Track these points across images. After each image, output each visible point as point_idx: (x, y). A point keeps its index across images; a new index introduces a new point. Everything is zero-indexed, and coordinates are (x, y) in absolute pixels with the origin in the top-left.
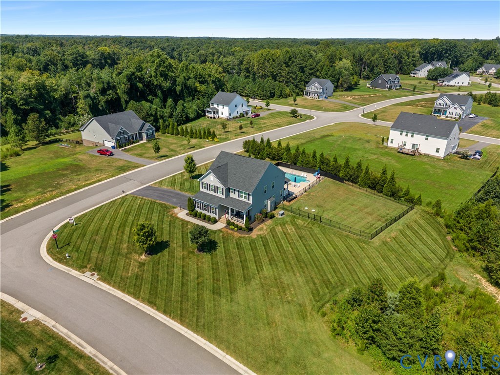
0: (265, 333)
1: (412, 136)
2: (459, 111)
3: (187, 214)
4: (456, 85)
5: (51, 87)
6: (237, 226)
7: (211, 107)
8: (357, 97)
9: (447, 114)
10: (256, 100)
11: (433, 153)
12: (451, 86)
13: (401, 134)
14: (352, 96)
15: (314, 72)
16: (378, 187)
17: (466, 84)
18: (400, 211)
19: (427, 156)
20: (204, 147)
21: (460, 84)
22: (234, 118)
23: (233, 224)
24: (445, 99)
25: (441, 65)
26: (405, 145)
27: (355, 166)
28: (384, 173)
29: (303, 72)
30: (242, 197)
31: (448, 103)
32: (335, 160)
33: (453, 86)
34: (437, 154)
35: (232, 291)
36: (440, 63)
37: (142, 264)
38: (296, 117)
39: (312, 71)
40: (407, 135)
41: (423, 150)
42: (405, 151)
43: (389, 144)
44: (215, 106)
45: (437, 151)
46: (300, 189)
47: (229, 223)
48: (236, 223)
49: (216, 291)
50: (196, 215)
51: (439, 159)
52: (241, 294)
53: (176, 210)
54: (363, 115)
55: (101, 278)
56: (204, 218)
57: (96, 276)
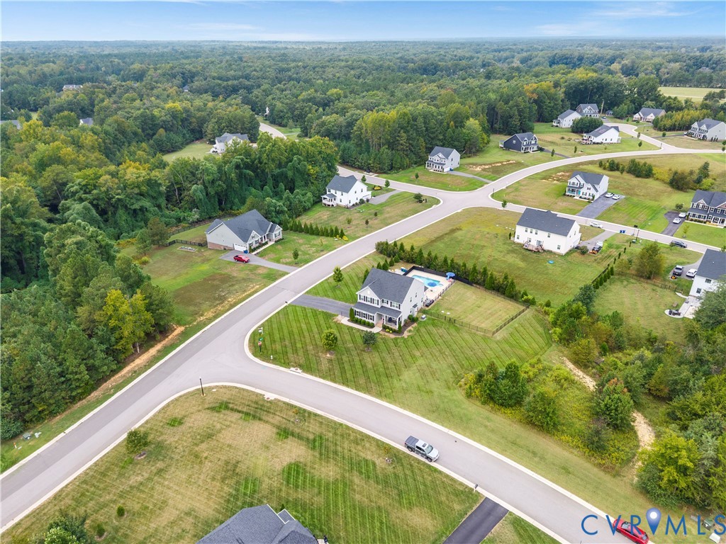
1: (536, 234)
2: (593, 192)
3: (348, 320)
4: (604, 141)
5: (156, 181)
6: (391, 329)
7: (328, 193)
8: (487, 167)
9: (581, 195)
10: (371, 174)
11: (555, 250)
12: (598, 143)
13: (526, 231)
14: (481, 165)
15: (437, 136)
16: (501, 290)
17: (615, 141)
18: (517, 311)
19: (550, 252)
20: (335, 248)
21: (608, 141)
22: (353, 205)
23: (388, 328)
24: (578, 177)
25: (589, 110)
26: (530, 241)
27: (482, 270)
28: (506, 278)
30: (394, 306)
31: (582, 182)
32: (465, 265)
33: (600, 144)
34: (558, 251)
36: (589, 107)
37: (330, 361)
38: (421, 201)
39: (435, 135)
40: (531, 232)
41: (546, 247)
42: (530, 248)
43: (516, 240)
44: (333, 192)
45: (559, 248)
46: (436, 295)
47: (385, 327)
48: (390, 326)
50: (357, 321)
51: (560, 255)
52: (405, 377)
53: (339, 317)
54: (492, 196)
55: (304, 371)
56: (364, 324)
57: (299, 371)
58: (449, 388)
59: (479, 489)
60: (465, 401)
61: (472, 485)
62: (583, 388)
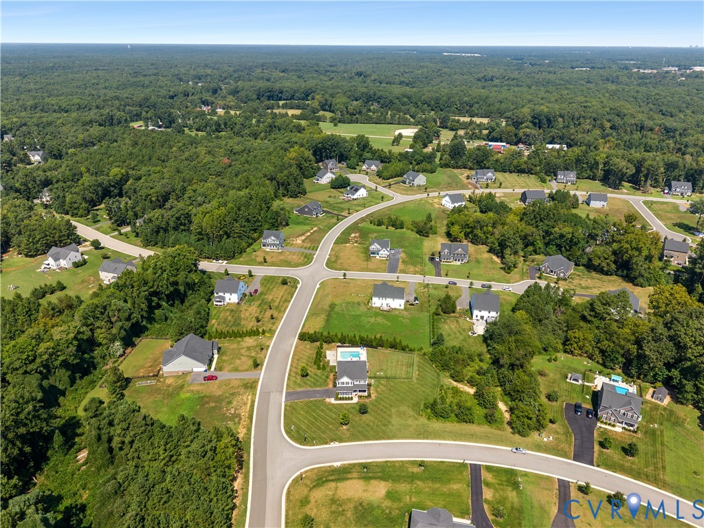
0: (411, 429)
1: (385, 300)
2: (386, 252)
3: (335, 400)
6: (364, 397)
7: (216, 295)
8: (303, 238)
9: (380, 255)
11: (398, 307)
13: (379, 299)
14: (298, 237)
19: (395, 309)
21: (361, 196)
22: (240, 300)
24: (376, 244)
26: (382, 304)
29: (249, 222)
30: (361, 382)
31: (378, 247)
34: (400, 308)
35: (390, 422)
37: (348, 430)
38: (287, 284)
40: (382, 299)
41: (393, 307)
43: (373, 305)
45: (400, 306)
47: (360, 397)
48: (362, 395)
49: (385, 425)
50: (341, 399)
51: (402, 310)
52: (393, 422)
53: (328, 400)
54: (327, 266)
55: (339, 442)
56: (346, 399)
57: (337, 443)
58: (417, 419)
59: (466, 462)
60: (429, 422)
61: (462, 461)
62: (468, 394)
